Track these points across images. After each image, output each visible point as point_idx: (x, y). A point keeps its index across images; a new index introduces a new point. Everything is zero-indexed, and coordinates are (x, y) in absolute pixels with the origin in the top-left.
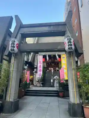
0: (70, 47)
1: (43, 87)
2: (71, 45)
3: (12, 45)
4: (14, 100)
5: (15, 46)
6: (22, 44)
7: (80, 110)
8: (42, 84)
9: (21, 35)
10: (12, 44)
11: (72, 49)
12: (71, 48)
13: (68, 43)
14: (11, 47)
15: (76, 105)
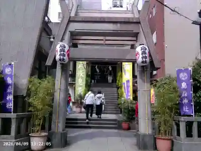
0: (144, 60)
2: (146, 57)
3: (62, 53)
5: (66, 53)
9: (69, 33)
10: (61, 51)
11: (147, 63)
13: (142, 54)
14: (60, 55)
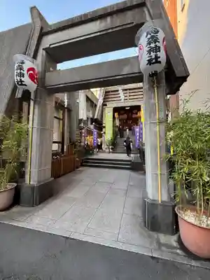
0: (153, 54)
1: (113, 153)
2: (157, 49)
3: (19, 72)
4: (39, 182)
5: (25, 72)
6: (47, 74)
7: (170, 218)
8: (112, 149)
9: (44, 52)
11: (160, 62)
12: (157, 57)
13: (149, 44)
14: (16, 76)
15: (160, 208)
